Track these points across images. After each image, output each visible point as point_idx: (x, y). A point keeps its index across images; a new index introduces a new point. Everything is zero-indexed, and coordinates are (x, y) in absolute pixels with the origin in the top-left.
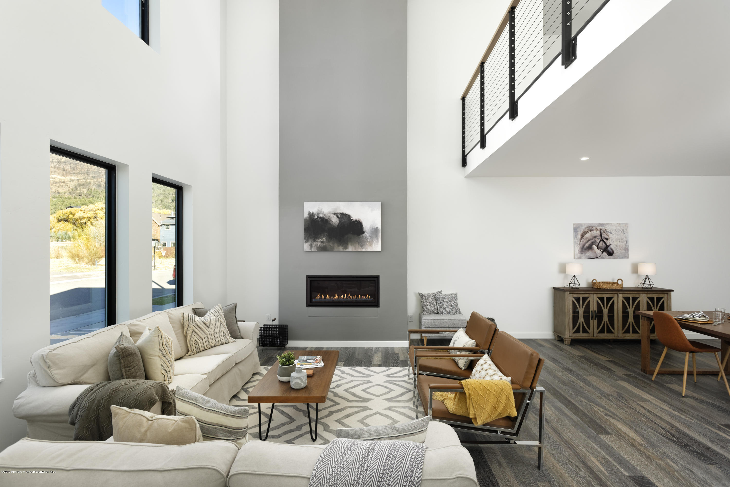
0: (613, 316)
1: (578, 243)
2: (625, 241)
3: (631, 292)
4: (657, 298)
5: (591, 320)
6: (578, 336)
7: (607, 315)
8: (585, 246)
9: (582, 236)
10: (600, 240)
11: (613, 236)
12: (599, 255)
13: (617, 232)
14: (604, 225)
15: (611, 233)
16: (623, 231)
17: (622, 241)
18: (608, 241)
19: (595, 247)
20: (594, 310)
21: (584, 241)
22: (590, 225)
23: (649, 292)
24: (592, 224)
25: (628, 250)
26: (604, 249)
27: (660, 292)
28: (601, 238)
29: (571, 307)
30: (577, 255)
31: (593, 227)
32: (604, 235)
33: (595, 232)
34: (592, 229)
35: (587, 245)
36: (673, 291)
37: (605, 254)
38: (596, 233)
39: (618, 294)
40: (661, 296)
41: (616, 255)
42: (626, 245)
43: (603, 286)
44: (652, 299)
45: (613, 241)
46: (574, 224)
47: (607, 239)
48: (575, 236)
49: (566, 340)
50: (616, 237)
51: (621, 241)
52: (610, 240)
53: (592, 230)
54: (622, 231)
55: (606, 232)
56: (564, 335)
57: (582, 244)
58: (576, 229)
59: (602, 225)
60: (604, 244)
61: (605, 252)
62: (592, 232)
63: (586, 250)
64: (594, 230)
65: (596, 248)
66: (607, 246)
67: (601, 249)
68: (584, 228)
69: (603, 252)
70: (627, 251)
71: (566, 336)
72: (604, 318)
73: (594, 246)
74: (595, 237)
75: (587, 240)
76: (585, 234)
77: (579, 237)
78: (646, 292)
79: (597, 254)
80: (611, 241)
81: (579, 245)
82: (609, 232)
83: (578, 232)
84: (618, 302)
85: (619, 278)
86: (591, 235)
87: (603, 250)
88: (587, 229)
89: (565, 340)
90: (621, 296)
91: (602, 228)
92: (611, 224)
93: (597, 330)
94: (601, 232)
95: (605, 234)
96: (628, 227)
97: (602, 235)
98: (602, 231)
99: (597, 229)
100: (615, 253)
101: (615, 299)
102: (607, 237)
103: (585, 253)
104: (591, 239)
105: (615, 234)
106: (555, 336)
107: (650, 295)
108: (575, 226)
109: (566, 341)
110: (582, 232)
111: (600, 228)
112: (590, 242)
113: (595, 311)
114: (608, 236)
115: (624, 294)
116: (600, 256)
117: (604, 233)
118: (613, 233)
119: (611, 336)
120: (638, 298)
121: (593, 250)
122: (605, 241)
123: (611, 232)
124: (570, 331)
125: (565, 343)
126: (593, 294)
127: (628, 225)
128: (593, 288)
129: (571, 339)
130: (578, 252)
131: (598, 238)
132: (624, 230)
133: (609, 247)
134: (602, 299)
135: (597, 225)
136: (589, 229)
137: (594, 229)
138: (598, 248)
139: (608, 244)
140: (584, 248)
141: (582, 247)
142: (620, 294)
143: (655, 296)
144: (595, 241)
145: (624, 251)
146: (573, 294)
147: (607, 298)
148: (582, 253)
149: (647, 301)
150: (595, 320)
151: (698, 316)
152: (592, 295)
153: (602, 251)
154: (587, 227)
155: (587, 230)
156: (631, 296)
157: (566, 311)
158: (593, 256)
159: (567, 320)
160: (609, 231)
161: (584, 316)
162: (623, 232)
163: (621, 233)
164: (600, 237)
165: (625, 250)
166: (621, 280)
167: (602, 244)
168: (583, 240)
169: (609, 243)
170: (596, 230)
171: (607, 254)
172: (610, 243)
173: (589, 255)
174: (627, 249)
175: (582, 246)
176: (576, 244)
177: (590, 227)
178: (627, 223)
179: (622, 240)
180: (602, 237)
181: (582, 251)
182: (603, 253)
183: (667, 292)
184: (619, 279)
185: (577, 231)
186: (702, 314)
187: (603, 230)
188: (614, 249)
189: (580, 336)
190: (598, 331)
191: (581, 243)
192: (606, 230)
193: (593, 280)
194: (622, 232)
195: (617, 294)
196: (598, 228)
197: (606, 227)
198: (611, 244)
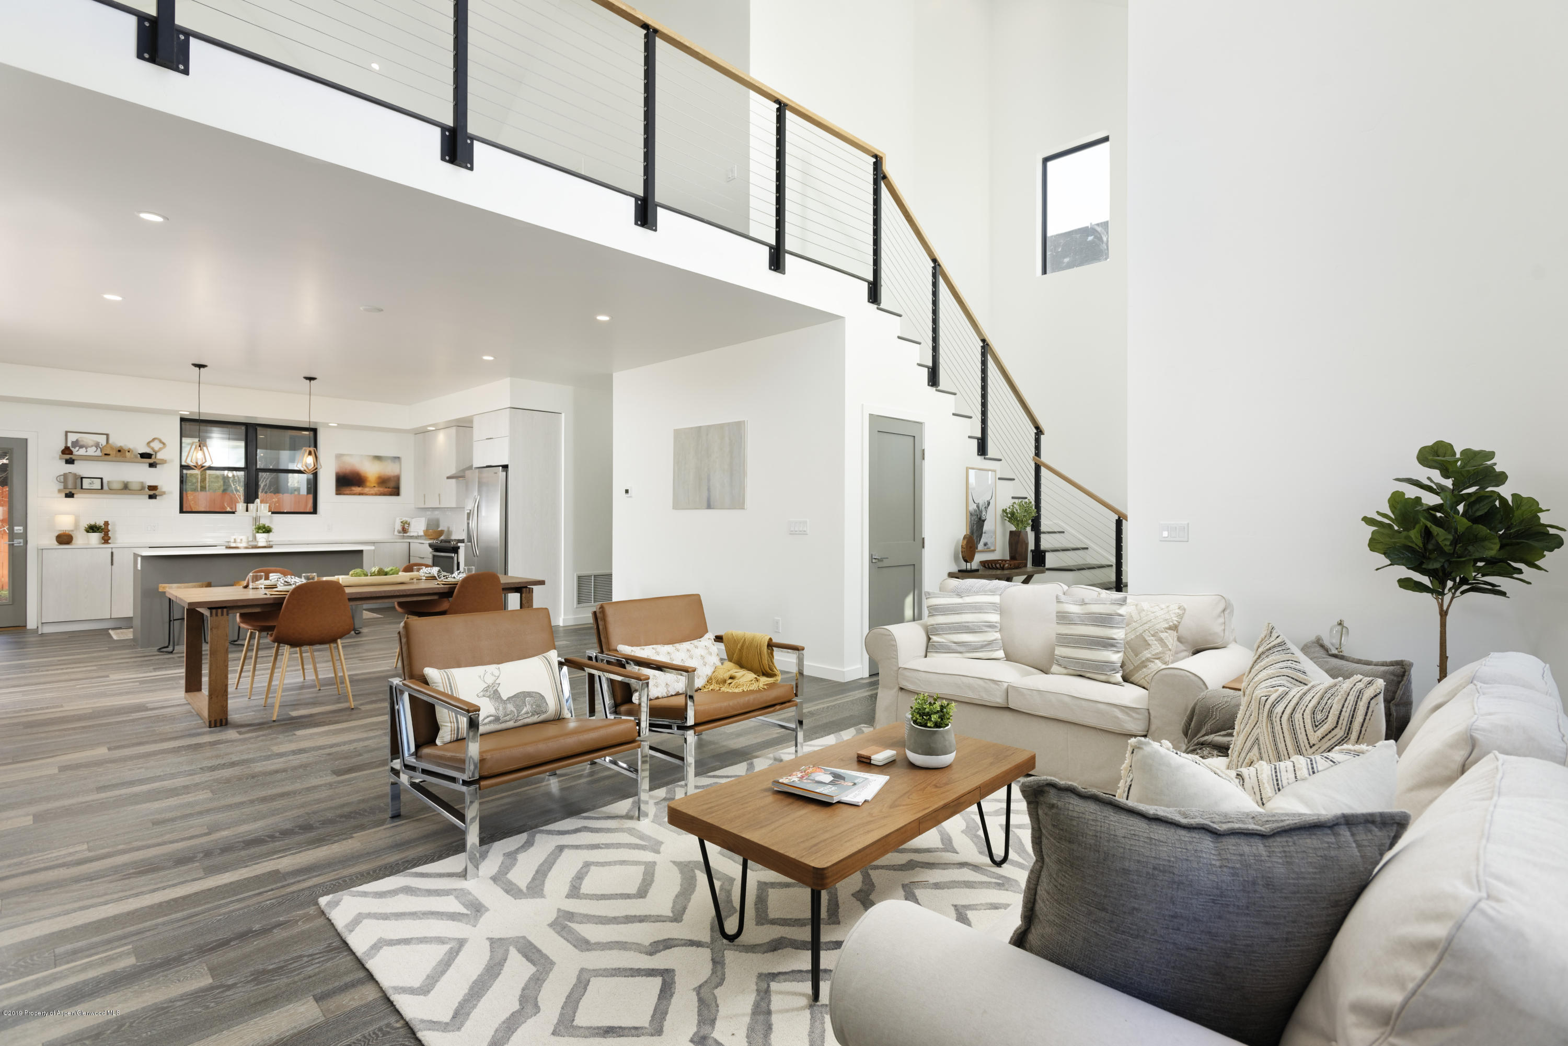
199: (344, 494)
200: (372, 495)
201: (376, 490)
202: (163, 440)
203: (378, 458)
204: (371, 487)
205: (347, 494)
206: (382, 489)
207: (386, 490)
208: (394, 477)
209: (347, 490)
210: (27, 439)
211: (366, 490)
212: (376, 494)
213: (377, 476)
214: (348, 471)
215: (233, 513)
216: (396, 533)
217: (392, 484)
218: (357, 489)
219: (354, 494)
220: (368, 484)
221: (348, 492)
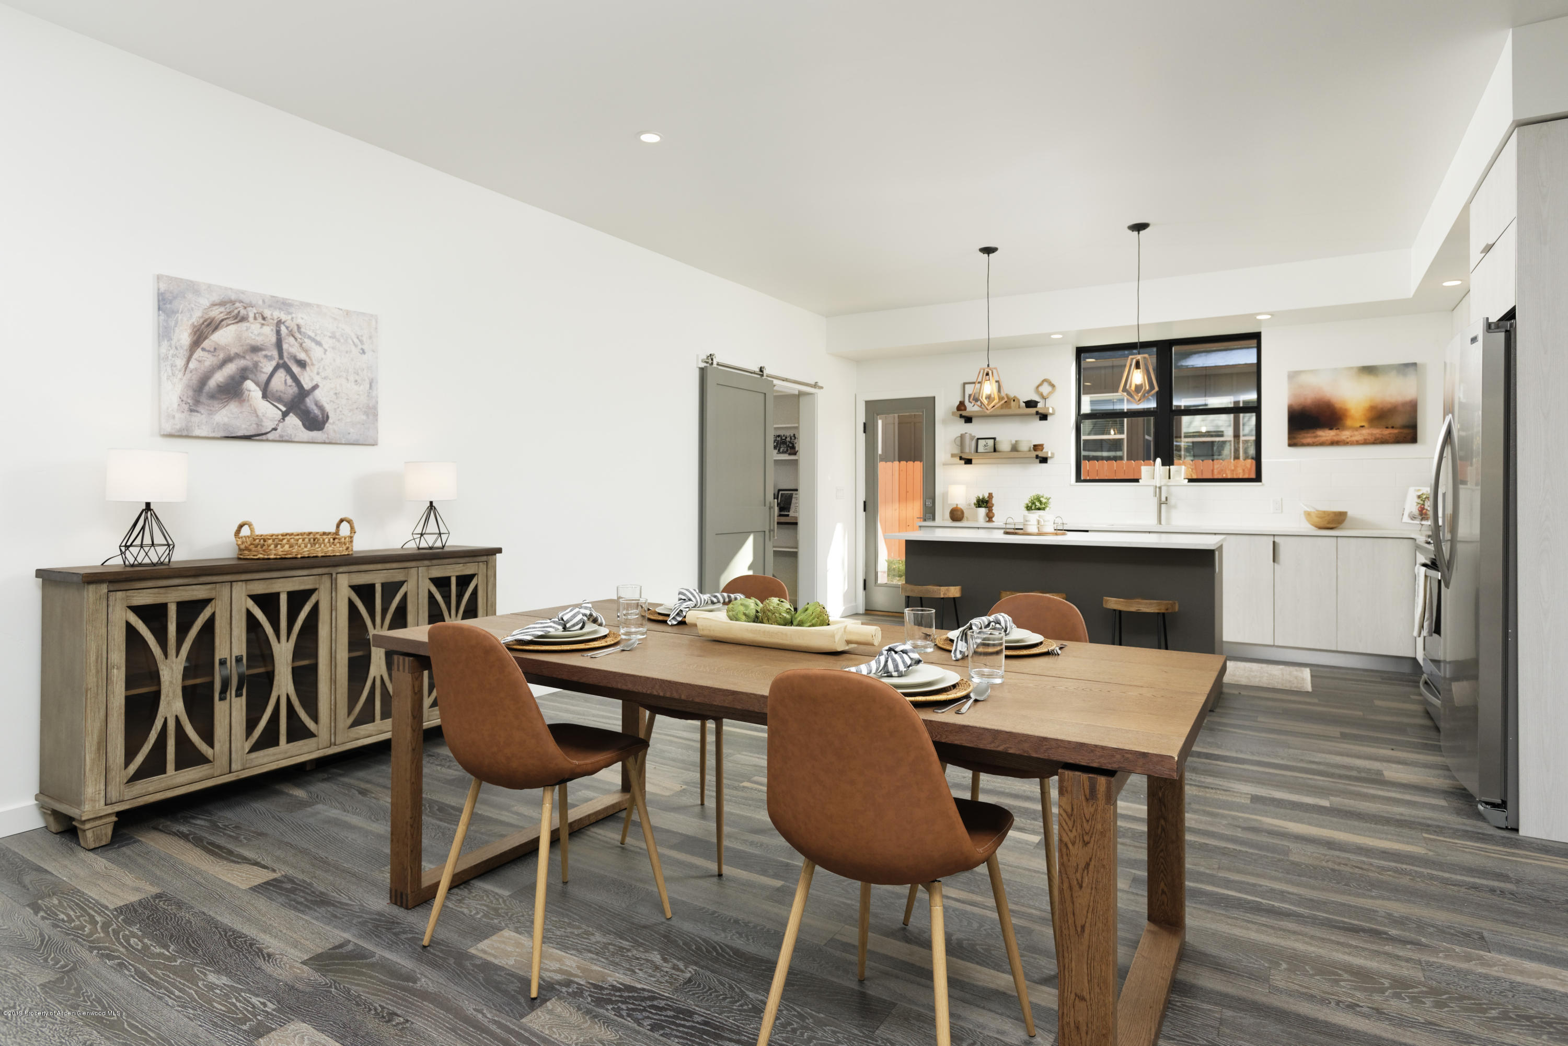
0: (314, 668)
1: (180, 363)
2: (367, 381)
3: (379, 566)
4: (458, 578)
5: (221, 699)
6: (151, 789)
7: (290, 669)
8: (212, 383)
9: (199, 336)
10: (274, 363)
11: (324, 356)
12: (268, 426)
13: (338, 341)
14: (290, 305)
15: (319, 343)
16: (361, 342)
17: (357, 378)
18: (305, 374)
19: (252, 388)
20: (236, 652)
21: (204, 359)
22: (233, 297)
23: (435, 562)
24: (243, 293)
25: (376, 415)
26: (292, 400)
27: (467, 559)
28: (281, 355)
29: (118, 657)
30: (174, 417)
31: (245, 308)
32: (290, 346)
33: (253, 327)
34: (243, 312)
35: (219, 377)
36: (499, 551)
37: (293, 421)
38: (259, 335)
39: (334, 576)
40: (468, 570)
41: (335, 431)
42: (369, 396)
43: (276, 546)
44: (442, 583)
45: (323, 374)
46: (159, 278)
47: (302, 364)
48: (164, 333)
49: (88, 826)
50: (334, 360)
51: (352, 378)
52: (315, 372)
53: (241, 319)
54: (356, 340)
55: (298, 335)
56: (79, 804)
57: (196, 369)
58: (170, 303)
59: (285, 305)
60: (290, 381)
61: (297, 415)
62: (244, 325)
63: (212, 396)
64: (251, 319)
65: (259, 394)
66: (303, 393)
67: (280, 400)
68: (205, 302)
69: (285, 415)
70: (371, 417)
71: (87, 807)
72: (275, 683)
73: (249, 385)
74: (255, 349)
75: (222, 356)
76: (210, 329)
77: (184, 337)
78: (427, 563)
79: (262, 421)
80: (318, 374)
81: (180, 375)
82: (309, 337)
83: (180, 316)
84: (333, 608)
85: (343, 516)
86: (239, 338)
87: (285, 406)
88: (222, 309)
89: (84, 831)
90: (344, 582)
91: (283, 317)
92: (318, 306)
93: (247, 739)
94: (278, 332)
95: (297, 344)
96: (376, 328)
97: (285, 346)
98: (283, 329)
99: (264, 319)
100: (330, 420)
101: (322, 597)
102: (302, 356)
103: (211, 413)
104: (237, 356)
105: (333, 348)
106: (44, 814)
107: (438, 572)
108: (163, 287)
109: (89, 834)
110: (196, 317)
111: (277, 314)
112: (231, 369)
113: (239, 660)
114: (306, 351)
115: (353, 575)
116: (275, 429)
117: (291, 339)
118: (327, 343)
119: (306, 749)
120: (401, 584)
121: (246, 404)
122: (296, 369)
123: (318, 338)
124: (112, 774)
125: (82, 843)
126: (231, 582)
127: (377, 322)
128: (239, 559)
129: (118, 814)
130: (175, 406)
131: (266, 356)
132: (364, 339)
133: (311, 397)
134: (267, 602)
135: (264, 301)
136: (230, 313)
137: (251, 315)
138: (265, 396)
139: (307, 385)
140: (207, 389)
141: (195, 382)
142: (339, 575)
143: (453, 571)
144: (256, 365)
145: (364, 417)
146: (130, 593)
147: (290, 594)
148: (191, 411)
149: (430, 593)
150: (237, 696)
151: (577, 624)
152: (225, 590)
153: (284, 409)
154: (222, 304)
155: (222, 316)
156: (377, 578)
157: (91, 680)
158: (244, 426)
159: (93, 727)
160: (313, 335)
161: (184, 689)
162: (360, 346)
163: (353, 348)
164: (275, 353)
165: (367, 415)
166: (349, 522)
167: (280, 382)
168: (199, 353)
169: (312, 380)
170: (260, 320)
171: (300, 423)
172: (314, 383)
173: (226, 420)
174: (372, 412)
175: (195, 378)
176: (169, 369)
177: (233, 302)
178: (372, 316)
179: (358, 374)
180: (285, 355)
181: (197, 402)
182: (287, 419)
183: (484, 558)
184: (342, 521)
185: (174, 312)
186: (588, 612)
187: (287, 328)
188: (328, 408)
189: (163, 785)
190: (248, 746)
191: (192, 365)
192: (299, 327)
193: (241, 526)
194: (356, 346)
195: (332, 574)
196: (267, 313)
197: (301, 318)
198: (315, 387)
199: (1303, 445)
200: (1358, 443)
201: (1366, 433)
202: (1054, 382)
203: (1369, 370)
204: (1356, 429)
205: (1308, 445)
206: (1377, 432)
207: (1387, 432)
208: (1404, 404)
209: (1308, 437)
210: (934, 397)
211: (1345, 435)
212: (1366, 443)
213: (1366, 404)
214: (1309, 401)
215: (1137, 481)
216: (1406, 519)
217: (1400, 420)
218: (1326, 434)
219: (1322, 444)
220: (1349, 422)
221: (1309, 440)
